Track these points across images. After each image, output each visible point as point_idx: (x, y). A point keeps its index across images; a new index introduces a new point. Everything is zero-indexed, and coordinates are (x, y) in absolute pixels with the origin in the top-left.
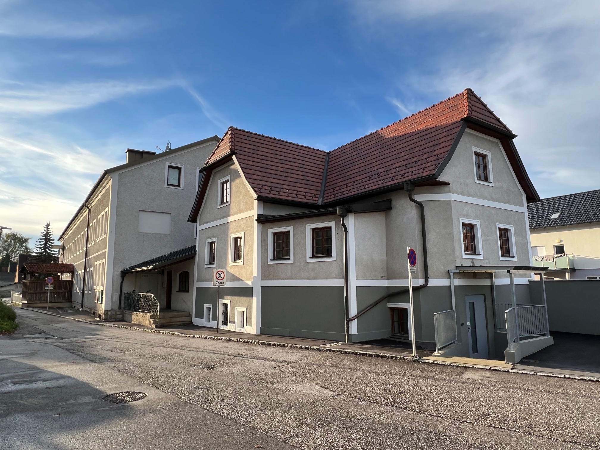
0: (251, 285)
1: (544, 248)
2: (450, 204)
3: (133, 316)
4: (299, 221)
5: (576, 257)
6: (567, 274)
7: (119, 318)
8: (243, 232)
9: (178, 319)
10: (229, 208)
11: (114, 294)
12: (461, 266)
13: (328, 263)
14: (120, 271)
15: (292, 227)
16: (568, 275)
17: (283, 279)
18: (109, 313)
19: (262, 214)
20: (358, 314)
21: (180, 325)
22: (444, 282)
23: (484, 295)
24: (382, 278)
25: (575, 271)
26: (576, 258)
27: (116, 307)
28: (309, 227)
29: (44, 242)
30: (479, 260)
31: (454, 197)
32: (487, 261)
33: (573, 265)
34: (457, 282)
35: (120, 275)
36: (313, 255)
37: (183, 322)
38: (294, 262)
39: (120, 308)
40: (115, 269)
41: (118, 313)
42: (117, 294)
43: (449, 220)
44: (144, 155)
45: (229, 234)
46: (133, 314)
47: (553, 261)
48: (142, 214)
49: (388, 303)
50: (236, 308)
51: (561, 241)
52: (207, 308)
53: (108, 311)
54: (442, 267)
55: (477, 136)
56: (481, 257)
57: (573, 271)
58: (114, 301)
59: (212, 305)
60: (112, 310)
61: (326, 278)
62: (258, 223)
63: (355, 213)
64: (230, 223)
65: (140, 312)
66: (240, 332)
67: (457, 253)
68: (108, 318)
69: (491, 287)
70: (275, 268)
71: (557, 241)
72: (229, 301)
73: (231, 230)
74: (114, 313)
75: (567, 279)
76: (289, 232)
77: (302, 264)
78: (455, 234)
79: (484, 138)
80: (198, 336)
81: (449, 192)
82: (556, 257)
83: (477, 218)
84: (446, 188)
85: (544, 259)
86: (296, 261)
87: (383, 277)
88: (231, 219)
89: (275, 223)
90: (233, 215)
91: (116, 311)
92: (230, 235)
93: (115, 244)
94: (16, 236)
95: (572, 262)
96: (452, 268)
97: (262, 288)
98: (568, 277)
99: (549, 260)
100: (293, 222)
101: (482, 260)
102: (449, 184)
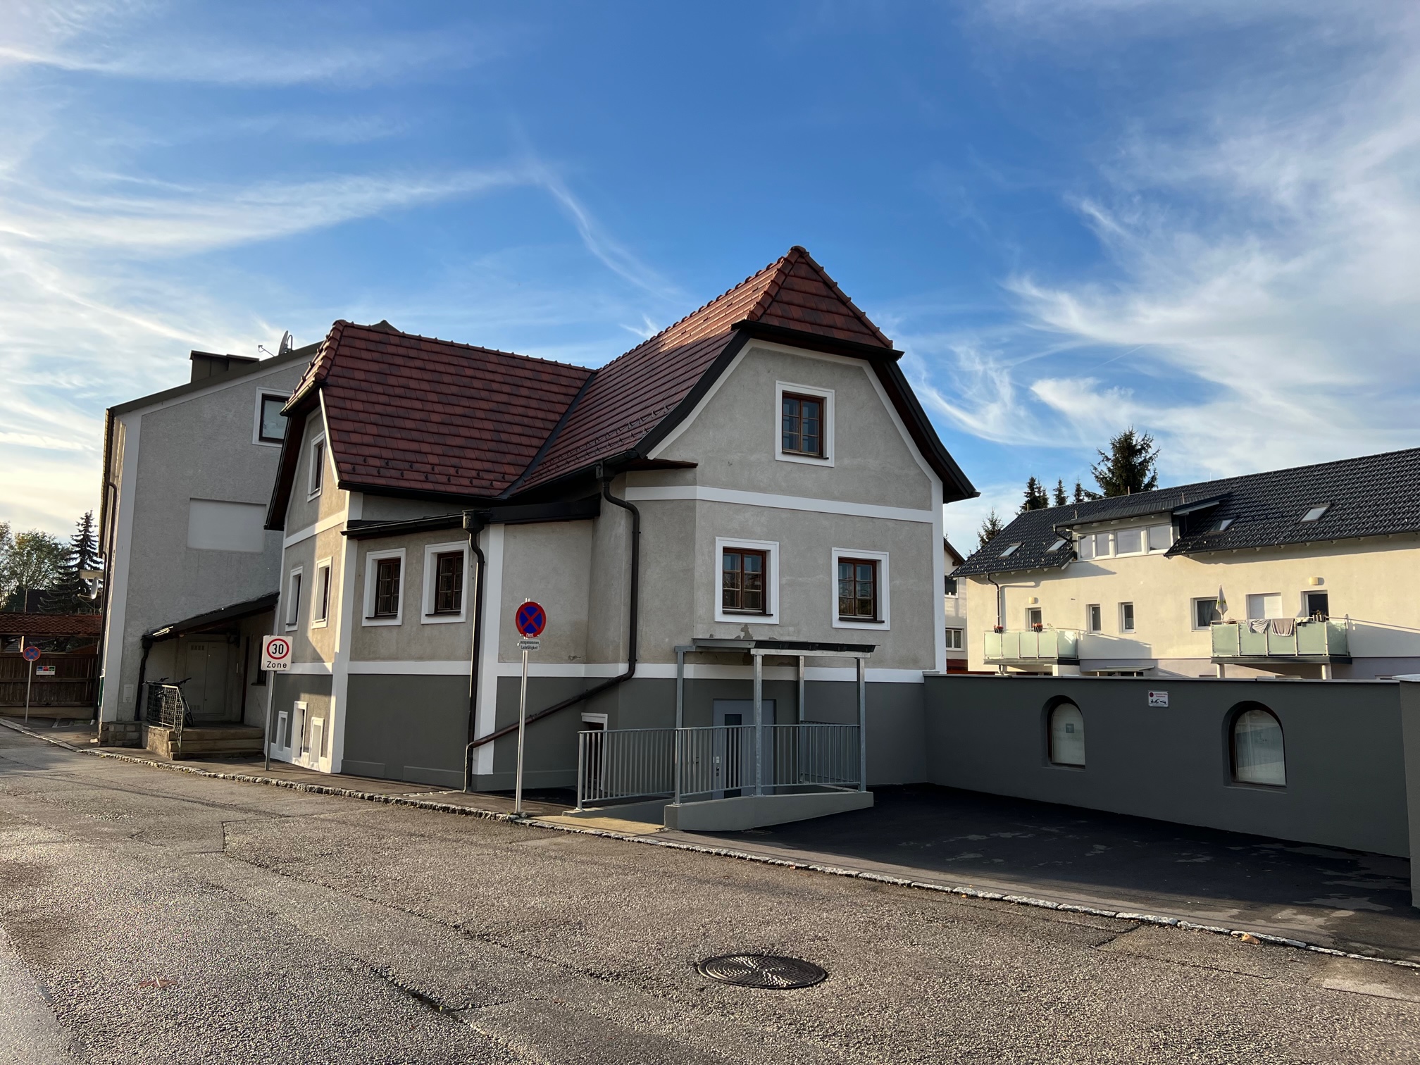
0: (331, 671)
1: (1279, 598)
2: (693, 509)
3: (149, 734)
4: (415, 536)
5: (1356, 625)
6: (1323, 667)
7: (132, 740)
8: (331, 558)
9: (232, 744)
10: (318, 501)
11: (125, 686)
12: (708, 637)
13: (453, 627)
14: (142, 635)
15: (404, 549)
16: (1327, 672)
17: (384, 659)
18: (112, 728)
19: (360, 518)
20: (496, 732)
21: (232, 756)
22: (666, 671)
23: (775, 701)
24: (573, 659)
25: (1351, 663)
26: (1354, 628)
27: (129, 715)
28: (432, 550)
29: (78, 561)
30: (767, 627)
31: (702, 492)
32: (791, 629)
33: (1346, 646)
34: (692, 671)
35: (140, 644)
36: (436, 609)
37: (241, 751)
38: (403, 623)
39: (138, 716)
40: (129, 630)
41: (129, 728)
42: (132, 686)
43: (687, 541)
44: (232, 366)
45: (316, 559)
46: (149, 730)
47: (1293, 634)
48: (196, 507)
49: (582, 714)
50: (313, 718)
51: (1320, 581)
52: (282, 718)
53: (109, 723)
54: (667, 640)
55: (793, 357)
56: (774, 620)
57: (1341, 660)
58: (124, 701)
59: (287, 713)
60: (118, 722)
61: (448, 658)
62: (348, 539)
63: (506, 524)
64: (318, 536)
65: (160, 725)
66: (313, 769)
67: (701, 611)
68: (110, 741)
69: (796, 684)
70: (373, 635)
71: (1311, 581)
72: (306, 703)
73: (318, 552)
74: (121, 728)
75: (1324, 677)
76: (398, 560)
77: (414, 629)
78: (699, 571)
79: (819, 361)
80: (222, 775)
81: (694, 483)
82: (1299, 624)
83: (769, 536)
84: (689, 475)
85: (1271, 628)
86: (405, 622)
87: (574, 657)
88: (319, 527)
89: (378, 540)
90: (322, 519)
91: (125, 724)
92: (317, 562)
93: (130, 574)
94: (42, 541)
95: (1339, 638)
96: (684, 641)
97: (351, 677)
98: (1325, 674)
99: (1282, 632)
100: (407, 538)
101: (777, 627)
102: (694, 466)
